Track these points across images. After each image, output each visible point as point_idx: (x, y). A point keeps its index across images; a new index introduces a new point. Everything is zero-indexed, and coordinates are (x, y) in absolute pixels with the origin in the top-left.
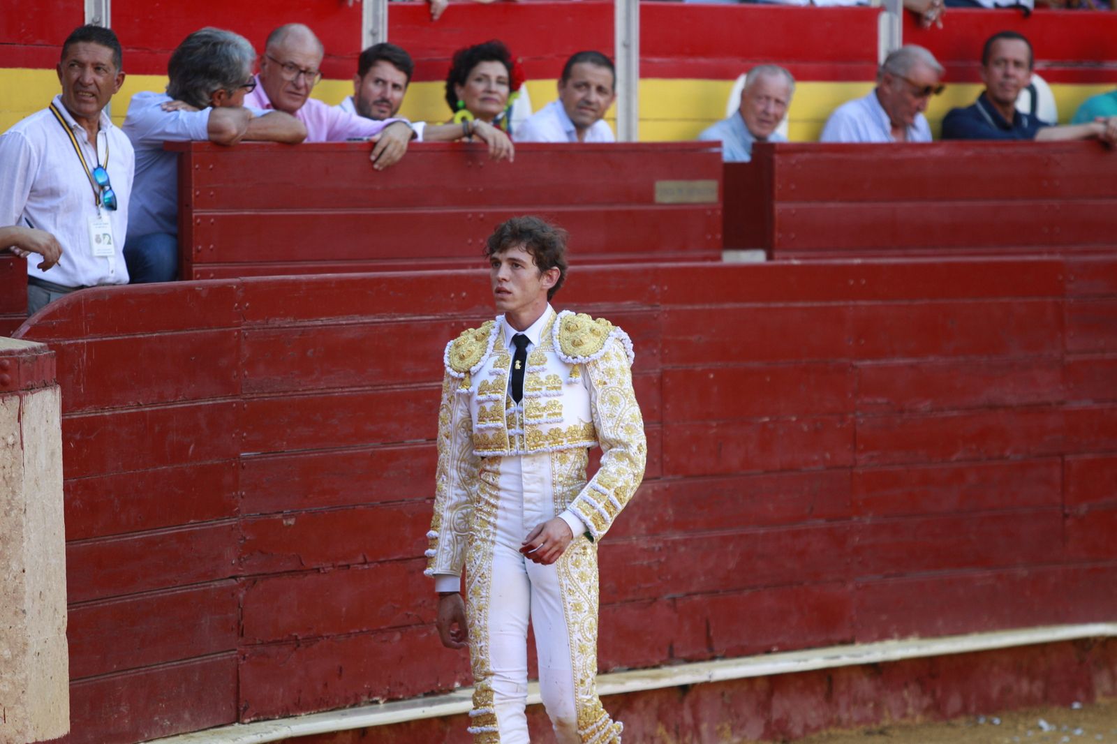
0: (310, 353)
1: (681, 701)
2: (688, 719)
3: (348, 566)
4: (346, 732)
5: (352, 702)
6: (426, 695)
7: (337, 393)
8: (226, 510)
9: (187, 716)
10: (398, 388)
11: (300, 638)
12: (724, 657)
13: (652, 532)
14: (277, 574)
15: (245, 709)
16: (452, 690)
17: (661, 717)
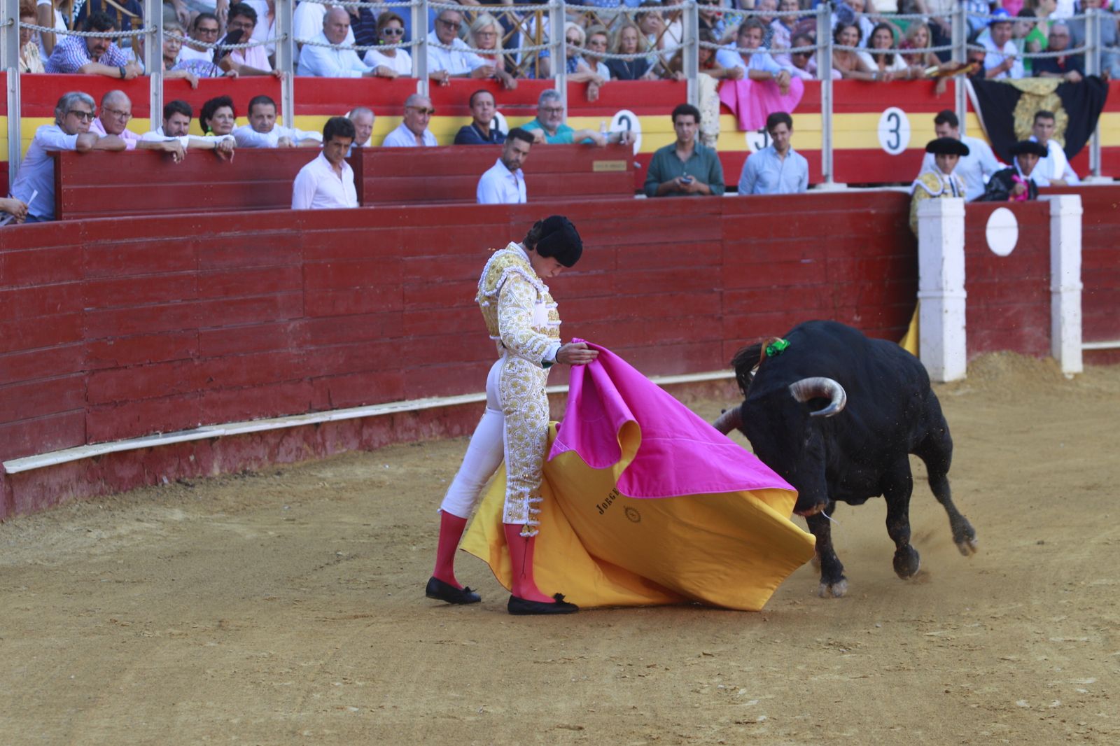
0: (120, 257)
1: (316, 431)
2: (319, 440)
3: (142, 365)
4: (142, 449)
5: (145, 434)
6: (184, 430)
7: (134, 277)
8: (78, 337)
9: (59, 441)
10: (166, 274)
11: (117, 401)
12: (337, 409)
13: (300, 346)
14: (105, 370)
15: (90, 437)
16: (197, 427)
17: (305, 439)
